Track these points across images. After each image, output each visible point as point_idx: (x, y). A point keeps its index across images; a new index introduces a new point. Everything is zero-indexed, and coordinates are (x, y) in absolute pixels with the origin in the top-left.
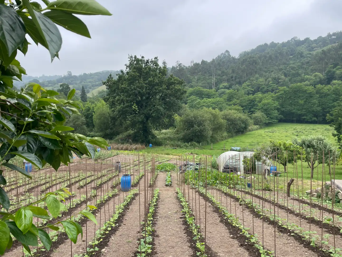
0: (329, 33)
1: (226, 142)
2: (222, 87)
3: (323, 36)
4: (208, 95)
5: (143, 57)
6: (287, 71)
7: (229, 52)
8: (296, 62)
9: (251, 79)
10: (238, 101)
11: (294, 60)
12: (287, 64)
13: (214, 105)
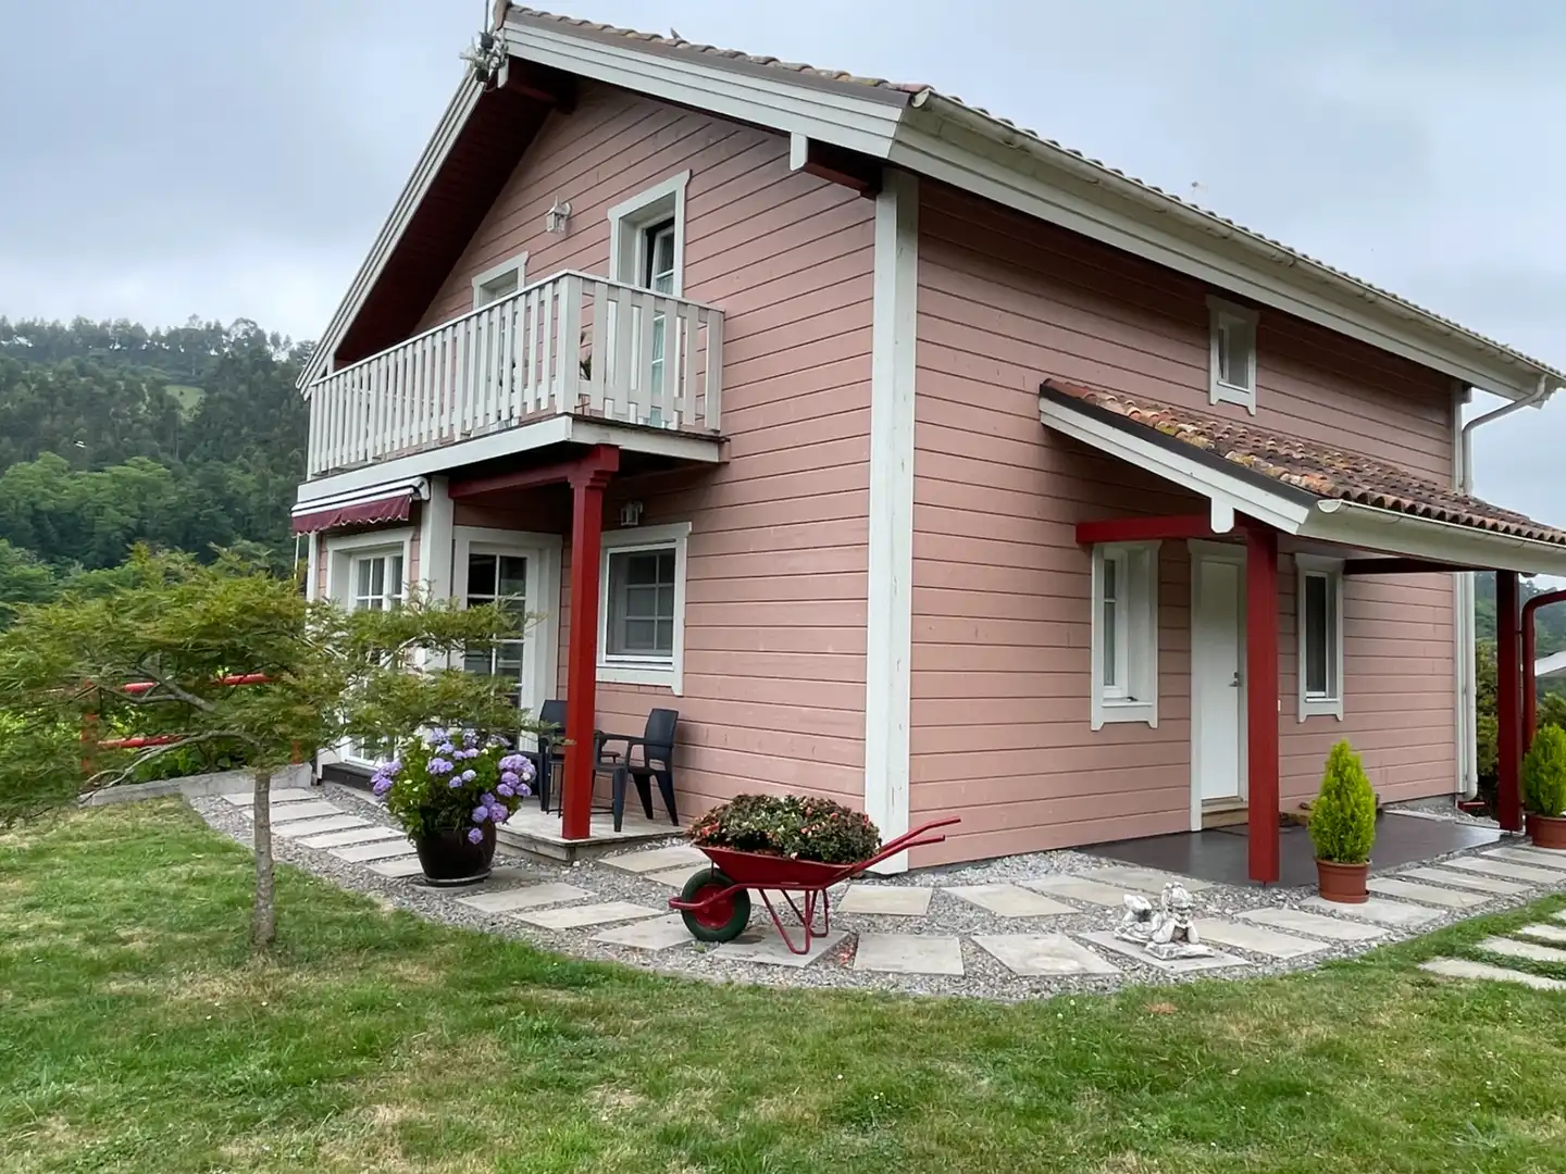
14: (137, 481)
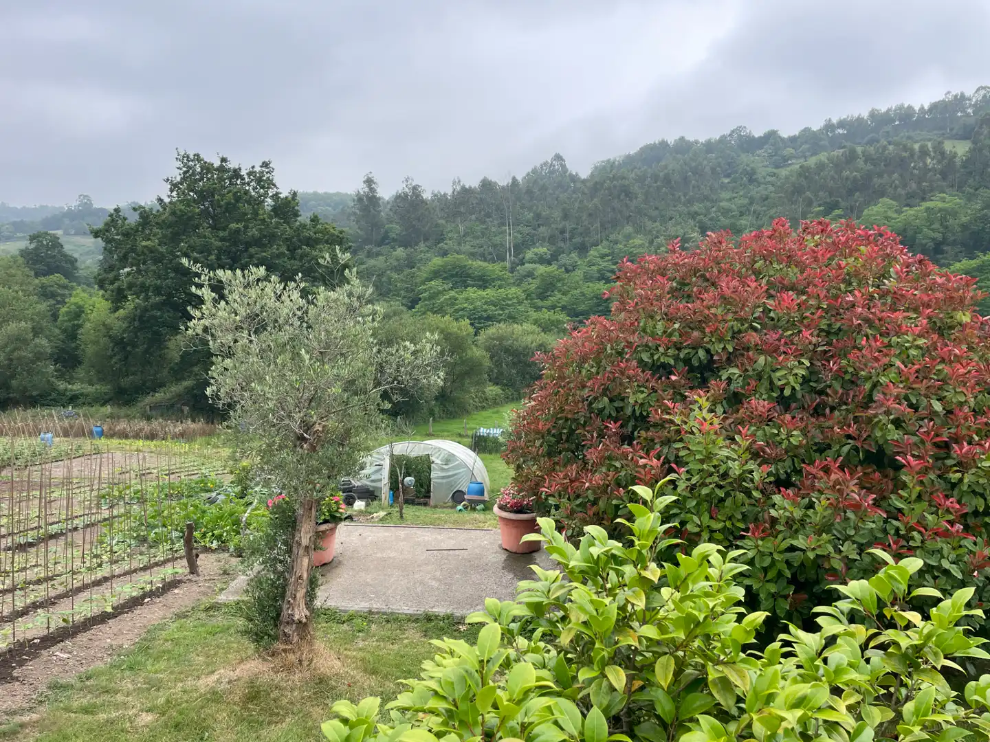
0: (830, 120)
1: (493, 413)
2: (532, 259)
3: (815, 128)
4: (483, 280)
5: (224, 160)
6: (711, 219)
7: (564, 160)
8: (735, 195)
9: (613, 237)
10: (565, 300)
11: (733, 190)
12: (713, 201)
13: (494, 308)
14: (940, 210)
